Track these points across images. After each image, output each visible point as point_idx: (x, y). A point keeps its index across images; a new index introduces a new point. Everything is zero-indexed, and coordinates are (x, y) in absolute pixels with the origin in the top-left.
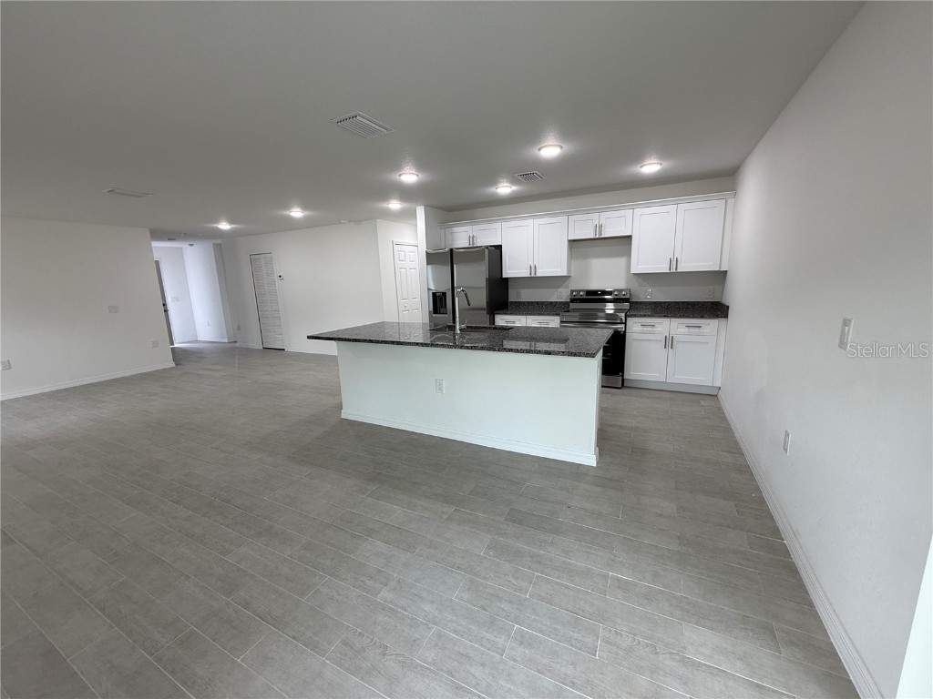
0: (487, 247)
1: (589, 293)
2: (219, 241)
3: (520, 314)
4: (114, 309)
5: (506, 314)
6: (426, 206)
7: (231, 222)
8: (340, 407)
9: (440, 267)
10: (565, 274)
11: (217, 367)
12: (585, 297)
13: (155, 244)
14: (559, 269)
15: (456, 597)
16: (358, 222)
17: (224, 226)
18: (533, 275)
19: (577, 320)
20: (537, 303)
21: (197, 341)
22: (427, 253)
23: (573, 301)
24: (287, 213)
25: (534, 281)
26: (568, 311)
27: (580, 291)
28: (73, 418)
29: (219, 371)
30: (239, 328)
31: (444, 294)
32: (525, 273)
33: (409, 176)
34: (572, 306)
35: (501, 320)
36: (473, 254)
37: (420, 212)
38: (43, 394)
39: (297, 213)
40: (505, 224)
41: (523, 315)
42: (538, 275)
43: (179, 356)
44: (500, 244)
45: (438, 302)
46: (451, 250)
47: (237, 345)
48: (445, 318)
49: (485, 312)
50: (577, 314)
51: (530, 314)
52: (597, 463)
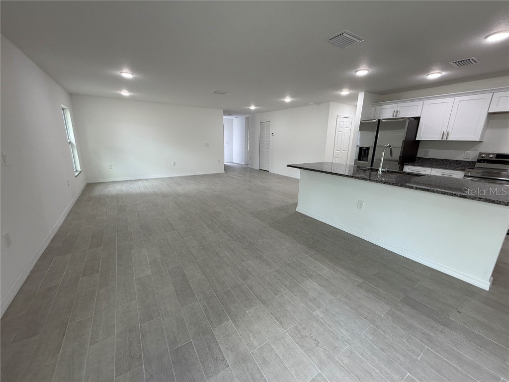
0: (409, 118)
1: (499, 156)
2: (248, 116)
3: (426, 167)
4: (207, 145)
5: (414, 165)
6: (365, 92)
7: (256, 106)
8: (296, 205)
9: (368, 132)
10: (478, 139)
11: (241, 175)
12: (494, 159)
13: (225, 117)
14: (473, 135)
15: (363, 334)
16: (319, 104)
17: (253, 108)
18: (444, 139)
19: (479, 175)
20: (443, 160)
21: (232, 163)
22: (361, 122)
23: (479, 161)
24: (283, 100)
25: (444, 144)
26: (473, 169)
27: (489, 154)
28: (191, 188)
29: (241, 177)
30: (250, 158)
31: (368, 149)
32: (437, 137)
33: (362, 72)
34: (478, 165)
35: (408, 169)
36: (395, 123)
37: (361, 97)
38: (183, 176)
39: (288, 100)
40: (426, 102)
41: (429, 167)
42: (449, 139)
43: (227, 168)
44: (419, 116)
45: (363, 153)
46: (379, 120)
47: (249, 166)
48: (366, 164)
49: (397, 163)
50: (480, 171)
51: (435, 168)
52: (490, 289)
